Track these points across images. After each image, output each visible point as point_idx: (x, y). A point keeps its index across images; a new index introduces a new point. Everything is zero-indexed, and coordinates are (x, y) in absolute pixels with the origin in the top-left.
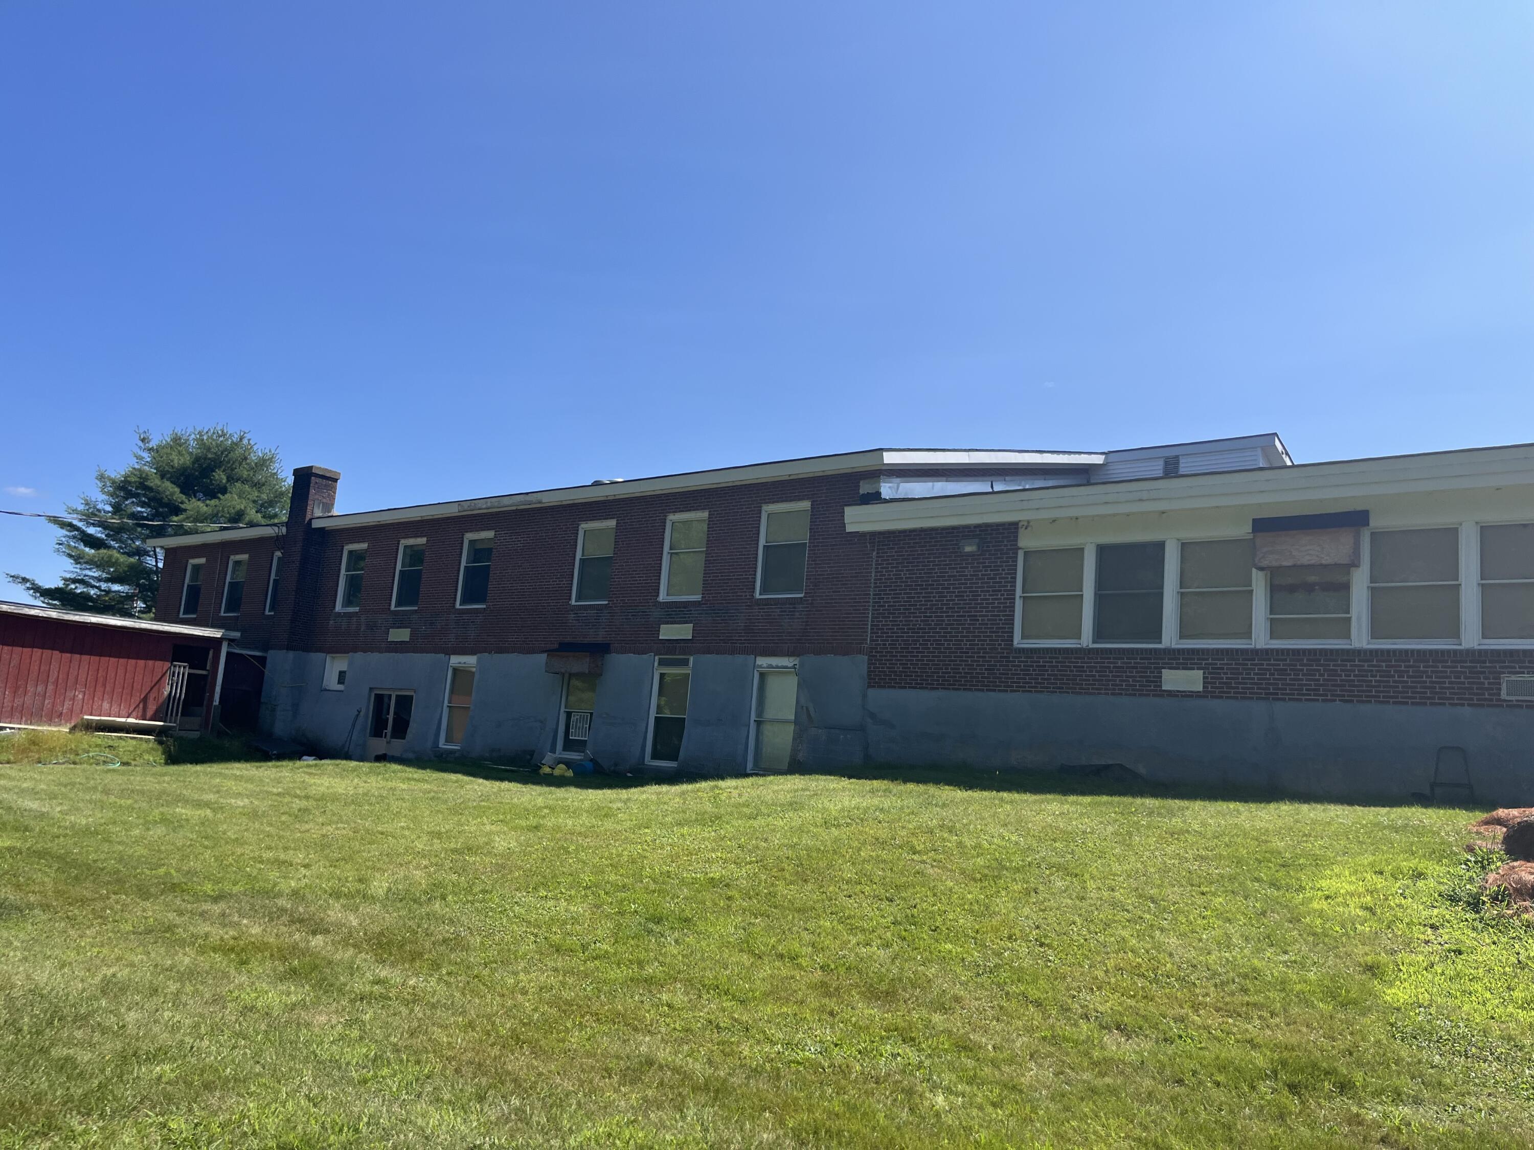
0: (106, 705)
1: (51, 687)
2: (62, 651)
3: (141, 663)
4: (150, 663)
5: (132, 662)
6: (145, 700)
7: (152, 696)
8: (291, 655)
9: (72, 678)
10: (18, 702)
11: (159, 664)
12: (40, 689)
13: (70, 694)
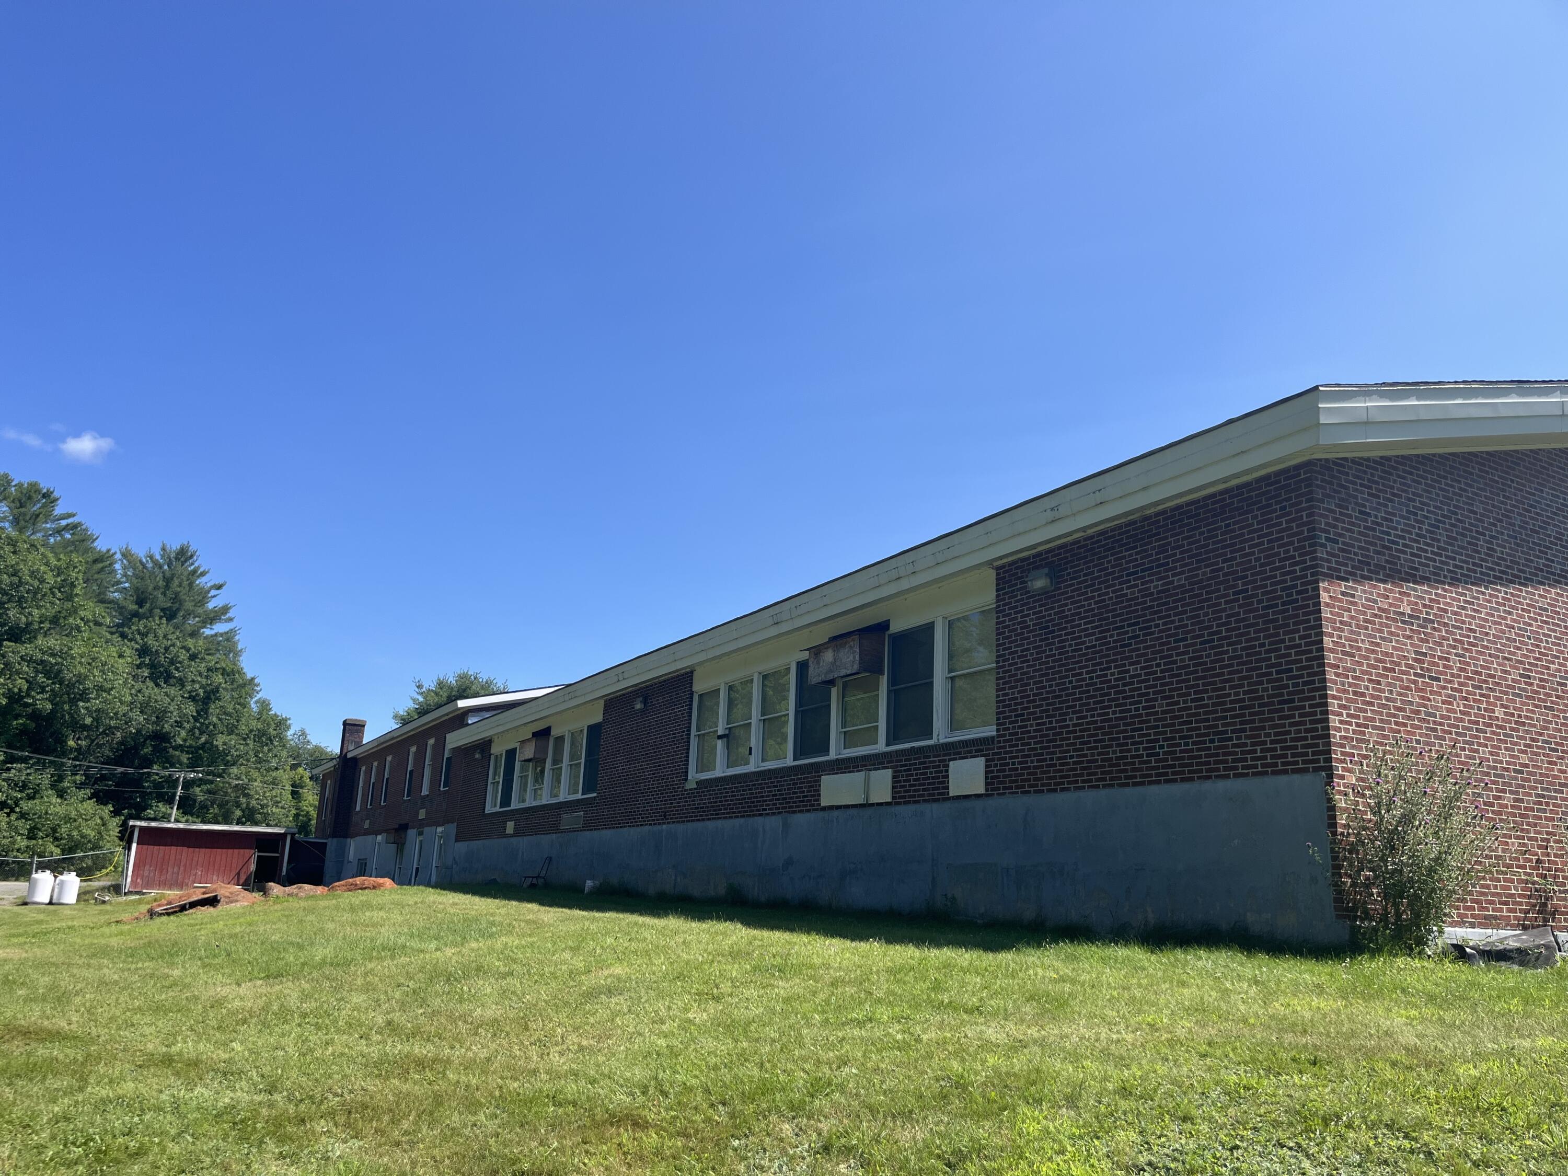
0: (215, 878)
1: (182, 868)
2: (189, 847)
3: (236, 851)
4: (242, 851)
5: (230, 851)
6: (238, 874)
7: (243, 870)
8: (335, 840)
9: (194, 863)
10: (163, 878)
11: (248, 851)
12: (175, 870)
13: (193, 872)
